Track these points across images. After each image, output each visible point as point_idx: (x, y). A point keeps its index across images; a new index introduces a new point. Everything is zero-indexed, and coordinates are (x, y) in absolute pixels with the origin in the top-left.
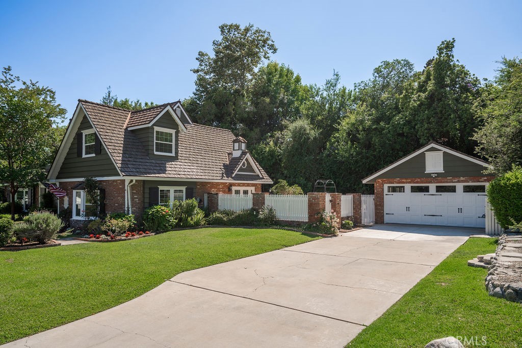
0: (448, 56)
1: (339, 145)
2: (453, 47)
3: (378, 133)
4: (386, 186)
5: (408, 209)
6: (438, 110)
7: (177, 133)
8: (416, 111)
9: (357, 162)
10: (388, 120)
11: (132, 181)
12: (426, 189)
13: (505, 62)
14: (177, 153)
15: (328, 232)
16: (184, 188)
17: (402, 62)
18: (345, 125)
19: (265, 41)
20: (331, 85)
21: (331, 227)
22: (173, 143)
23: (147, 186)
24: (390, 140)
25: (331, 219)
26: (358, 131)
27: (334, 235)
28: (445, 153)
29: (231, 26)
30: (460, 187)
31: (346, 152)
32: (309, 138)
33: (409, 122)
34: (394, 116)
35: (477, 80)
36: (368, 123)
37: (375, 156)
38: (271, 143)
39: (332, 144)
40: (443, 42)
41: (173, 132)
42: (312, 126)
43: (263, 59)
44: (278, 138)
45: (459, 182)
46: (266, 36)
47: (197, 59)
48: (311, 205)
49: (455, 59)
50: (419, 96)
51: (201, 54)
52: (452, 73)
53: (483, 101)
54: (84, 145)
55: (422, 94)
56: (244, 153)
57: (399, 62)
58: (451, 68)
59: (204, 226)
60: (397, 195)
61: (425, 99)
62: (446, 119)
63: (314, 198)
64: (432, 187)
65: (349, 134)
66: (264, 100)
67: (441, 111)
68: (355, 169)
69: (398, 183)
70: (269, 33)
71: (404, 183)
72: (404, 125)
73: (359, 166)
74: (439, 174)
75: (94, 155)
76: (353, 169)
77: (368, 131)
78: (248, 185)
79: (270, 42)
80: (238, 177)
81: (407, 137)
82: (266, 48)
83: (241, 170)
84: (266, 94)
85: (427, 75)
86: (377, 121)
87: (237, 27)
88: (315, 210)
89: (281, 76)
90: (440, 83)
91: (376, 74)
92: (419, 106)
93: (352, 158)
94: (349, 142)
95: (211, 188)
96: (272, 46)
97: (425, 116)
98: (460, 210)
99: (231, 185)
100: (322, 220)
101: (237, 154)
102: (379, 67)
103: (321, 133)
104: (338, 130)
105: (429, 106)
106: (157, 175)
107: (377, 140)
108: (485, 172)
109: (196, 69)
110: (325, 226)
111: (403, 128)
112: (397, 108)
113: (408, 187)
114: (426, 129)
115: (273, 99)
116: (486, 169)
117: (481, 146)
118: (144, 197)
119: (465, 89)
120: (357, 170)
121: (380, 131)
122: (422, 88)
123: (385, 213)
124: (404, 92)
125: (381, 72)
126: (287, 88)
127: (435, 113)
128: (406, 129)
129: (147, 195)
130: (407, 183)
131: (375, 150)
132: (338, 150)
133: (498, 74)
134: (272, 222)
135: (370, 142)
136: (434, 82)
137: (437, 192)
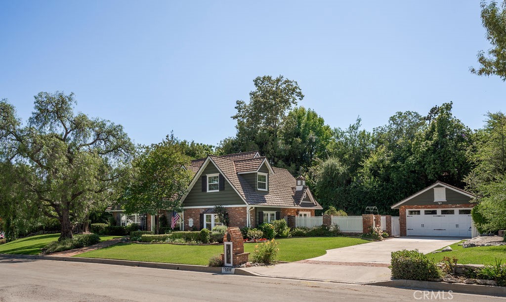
0: (448, 115)
1: (364, 179)
2: (451, 108)
3: (395, 170)
4: (407, 211)
5: (423, 225)
6: (441, 154)
7: (268, 175)
8: (424, 155)
9: (379, 192)
10: (403, 160)
11: (252, 208)
12: (434, 212)
13: (490, 116)
14: (268, 189)
15: (376, 238)
16: (274, 212)
17: (413, 114)
18: (368, 163)
19: (294, 90)
20: (353, 128)
21: (378, 235)
22: (266, 183)
23: (258, 211)
24: (404, 176)
25: (378, 230)
26: (379, 168)
27: (379, 240)
28: (446, 188)
29: (264, 78)
30: (457, 210)
31: (370, 184)
32: (338, 173)
33: (420, 162)
34: (407, 157)
35: (470, 130)
36: (387, 162)
37: (393, 188)
38: (307, 177)
39: (358, 178)
40: (444, 104)
41: (266, 174)
42: (341, 164)
43: (292, 104)
44: (311, 172)
45: (456, 207)
46: (294, 85)
47: (235, 108)
48: (364, 222)
49: (453, 116)
50: (427, 142)
51: (239, 103)
52: (451, 127)
53: (473, 147)
54: (208, 184)
55: (429, 142)
56: (304, 188)
57: (410, 113)
58: (450, 123)
59: (290, 237)
60: (415, 216)
61: (432, 145)
62: (447, 161)
63: (367, 218)
64: (439, 211)
65: (371, 170)
66: (297, 141)
67: (444, 155)
68: (377, 198)
69: (416, 208)
70: (296, 82)
71: (420, 208)
72: (416, 164)
73: (381, 196)
74: (443, 203)
75: (218, 191)
76: (375, 198)
77: (387, 168)
78: (307, 210)
79: (298, 90)
80: (303, 205)
81: (418, 173)
82: (294, 96)
83: (304, 200)
84: (298, 135)
85: (432, 127)
86: (394, 161)
87: (269, 78)
88: (367, 226)
89: (308, 119)
90: (442, 134)
91: (391, 122)
92: (427, 151)
93: (375, 189)
94: (372, 177)
95: (288, 212)
96: (300, 93)
97: (432, 159)
98: (457, 226)
99: (298, 210)
100: (372, 231)
101: (299, 188)
102: (394, 116)
103: (348, 169)
104: (362, 167)
105: (434, 152)
106: (263, 204)
107: (395, 176)
108: (471, 202)
109: (235, 115)
110: (374, 234)
111: (415, 167)
112: (409, 151)
113: (422, 211)
114: (433, 169)
115: (304, 139)
116: (472, 199)
117: (468, 186)
118: (256, 218)
119: (461, 139)
120: (379, 198)
121: (397, 168)
122: (428, 137)
123: (407, 229)
124: (415, 140)
125: (396, 120)
126: (314, 129)
127: (439, 157)
128: (417, 168)
129: (258, 217)
130: (421, 208)
131: (393, 183)
132: (363, 183)
133: (486, 124)
134: (337, 233)
135: (388, 177)
136: (437, 133)
137: (442, 214)
